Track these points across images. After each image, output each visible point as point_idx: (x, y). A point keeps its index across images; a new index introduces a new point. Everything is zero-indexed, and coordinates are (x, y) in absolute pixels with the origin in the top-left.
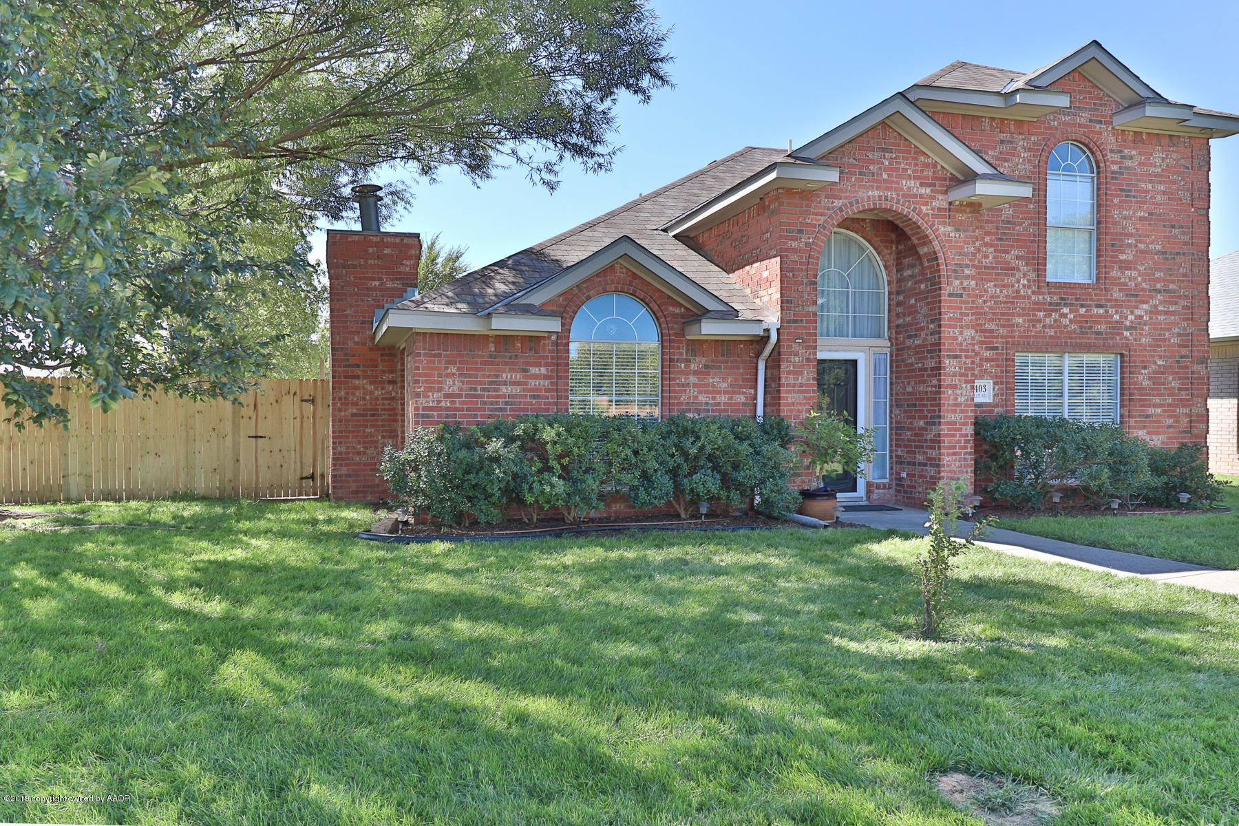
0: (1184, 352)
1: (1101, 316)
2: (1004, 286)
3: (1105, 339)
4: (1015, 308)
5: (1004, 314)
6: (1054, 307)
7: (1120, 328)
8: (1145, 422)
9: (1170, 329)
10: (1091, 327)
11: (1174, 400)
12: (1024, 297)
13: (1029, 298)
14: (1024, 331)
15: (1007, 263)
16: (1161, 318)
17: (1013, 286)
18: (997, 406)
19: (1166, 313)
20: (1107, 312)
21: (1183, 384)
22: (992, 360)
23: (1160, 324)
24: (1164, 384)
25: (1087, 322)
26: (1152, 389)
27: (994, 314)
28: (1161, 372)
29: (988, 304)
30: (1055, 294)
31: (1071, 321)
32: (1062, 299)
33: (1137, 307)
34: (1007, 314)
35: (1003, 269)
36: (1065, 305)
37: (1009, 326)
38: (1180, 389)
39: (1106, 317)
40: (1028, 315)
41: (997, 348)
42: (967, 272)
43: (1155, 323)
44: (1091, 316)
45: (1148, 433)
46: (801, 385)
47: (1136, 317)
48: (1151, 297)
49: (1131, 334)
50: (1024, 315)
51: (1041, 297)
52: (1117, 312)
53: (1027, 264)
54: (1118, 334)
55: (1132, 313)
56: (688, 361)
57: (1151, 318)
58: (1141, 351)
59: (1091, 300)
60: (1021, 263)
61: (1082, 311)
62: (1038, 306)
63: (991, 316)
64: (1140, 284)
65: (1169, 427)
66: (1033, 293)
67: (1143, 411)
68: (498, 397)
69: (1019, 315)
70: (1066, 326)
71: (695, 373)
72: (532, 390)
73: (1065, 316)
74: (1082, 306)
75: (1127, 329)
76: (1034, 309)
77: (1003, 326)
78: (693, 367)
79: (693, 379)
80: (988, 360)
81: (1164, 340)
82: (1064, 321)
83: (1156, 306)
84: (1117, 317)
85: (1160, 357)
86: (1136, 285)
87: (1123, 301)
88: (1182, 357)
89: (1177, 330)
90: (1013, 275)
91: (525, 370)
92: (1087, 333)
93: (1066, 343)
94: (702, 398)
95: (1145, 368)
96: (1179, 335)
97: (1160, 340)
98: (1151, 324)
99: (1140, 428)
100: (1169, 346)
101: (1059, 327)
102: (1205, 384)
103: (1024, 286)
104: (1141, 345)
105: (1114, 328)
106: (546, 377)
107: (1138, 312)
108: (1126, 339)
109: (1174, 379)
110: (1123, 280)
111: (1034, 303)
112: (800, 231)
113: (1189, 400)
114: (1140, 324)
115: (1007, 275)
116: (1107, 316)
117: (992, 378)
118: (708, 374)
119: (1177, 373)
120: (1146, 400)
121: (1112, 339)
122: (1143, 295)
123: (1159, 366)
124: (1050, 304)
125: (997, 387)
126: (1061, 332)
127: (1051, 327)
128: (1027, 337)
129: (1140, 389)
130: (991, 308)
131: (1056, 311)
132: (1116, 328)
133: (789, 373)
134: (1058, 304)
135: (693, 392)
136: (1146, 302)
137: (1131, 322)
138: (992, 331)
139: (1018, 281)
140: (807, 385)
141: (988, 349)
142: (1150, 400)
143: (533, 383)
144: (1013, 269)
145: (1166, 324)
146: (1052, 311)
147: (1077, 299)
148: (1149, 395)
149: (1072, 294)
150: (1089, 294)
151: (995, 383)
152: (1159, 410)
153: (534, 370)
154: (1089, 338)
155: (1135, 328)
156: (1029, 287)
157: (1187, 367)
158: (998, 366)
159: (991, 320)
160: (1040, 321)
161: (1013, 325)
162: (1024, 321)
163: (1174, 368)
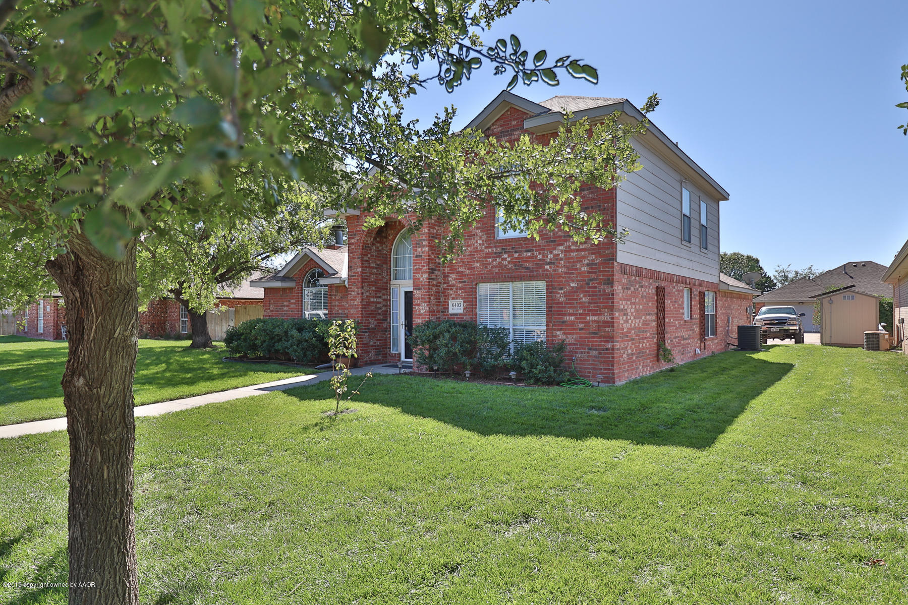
0: (592, 276)
1: (529, 257)
2: (469, 246)
3: (531, 272)
4: (475, 258)
5: (468, 262)
6: (499, 255)
7: (543, 264)
8: (562, 326)
9: (581, 261)
10: (522, 265)
11: (585, 311)
12: (480, 251)
13: (483, 251)
14: (481, 271)
15: (471, 232)
16: (574, 254)
17: (474, 245)
18: (465, 315)
19: (577, 250)
20: (533, 254)
21: (592, 299)
22: (463, 289)
23: (573, 258)
24: (576, 299)
25: (519, 262)
26: (566, 303)
27: (463, 262)
28: (575, 291)
29: (460, 257)
30: (499, 247)
31: (509, 262)
32: (503, 249)
33: (555, 249)
34: (470, 262)
35: (468, 236)
36: (505, 253)
37: (472, 268)
38: (589, 303)
39: (533, 258)
40: (483, 261)
41: (465, 282)
42: (424, 243)
43: (569, 259)
44: (523, 258)
45: (565, 333)
46: (356, 305)
47: (554, 256)
48: (566, 241)
49: (550, 267)
50: (480, 261)
51: (490, 250)
52: (540, 254)
53: (482, 231)
54: (540, 268)
55: (551, 253)
56: (335, 295)
57: (565, 255)
58: (559, 278)
59: (523, 248)
60: (479, 232)
61: (516, 255)
62: (489, 255)
63: (461, 264)
64: (557, 233)
65: (581, 329)
66: (486, 248)
67: (560, 318)
68: (283, 311)
69: (477, 262)
70: (506, 266)
71: (338, 300)
72: (292, 308)
73: (505, 259)
74: (516, 252)
75: (548, 264)
76: (486, 257)
77: (468, 269)
78: (337, 298)
79: (337, 303)
80: (460, 289)
81: (577, 269)
82: (505, 263)
83: (569, 247)
84: (540, 257)
85: (573, 281)
86: (554, 234)
87: (544, 246)
88: (591, 280)
89: (586, 262)
90: (474, 239)
91: (290, 301)
92: (519, 269)
93: (505, 276)
94: (340, 311)
95: (561, 289)
96: (588, 265)
97: (573, 270)
98: (566, 259)
99: (558, 330)
100: (579, 273)
101: (502, 266)
102: (610, 299)
103: (480, 244)
104: (558, 274)
105: (538, 264)
106: (295, 304)
107: (555, 252)
108: (547, 270)
109: (584, 296)
110: (544, 232)
111: (487, 254)
112: (355, 234)
113: (597, 311)
114: (557, 260)
115: (470, 239)
116: (533, 256)
117: (462, 299)
118: (342, 300)
119: (587, 292)
120: (562, 311)
121: (536, 271)
122: (559, 241)
123: (573, 288)
124: (496, 253)
125: (465, 304)
126: (503, 270)
127: (496, 267)
128: (482, 274)
129: (557, 303)
130: (462, 259)
131: (499, 257)
132: (540, 264)
133: (351, 300)
134: (500, 253)
135: (337, 308)
136: (562, 245)
137: (551, 259)
138: (462, 272)
139: (477, 242)
140: (358, 305)
141: (460, 282)
142: (565, 311)
143: (292, 306)
144: (474, 235)
145: (577, 258)
146: (497, 257)
147: (513, 248)
148: (565, 307)
149: (509, 245)
150: (521, 244)
151: (464, 302)
152: (572, 318)
153: (292, 301)
154: (521, 272)
155: (554, 263)
156: (483, 244)
157: (596, 287)
158: (466, 292)
159: (462, 266)
160: (489, 264)
161: (474, 268)
162: (480, 265)
163: (585, 288)
